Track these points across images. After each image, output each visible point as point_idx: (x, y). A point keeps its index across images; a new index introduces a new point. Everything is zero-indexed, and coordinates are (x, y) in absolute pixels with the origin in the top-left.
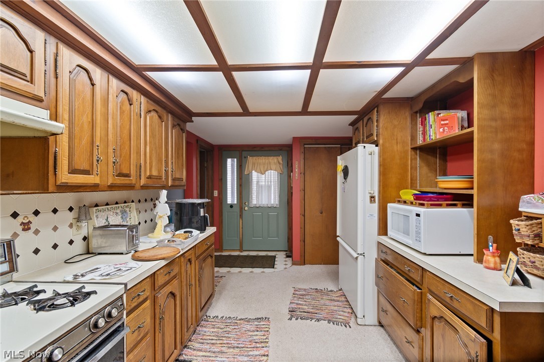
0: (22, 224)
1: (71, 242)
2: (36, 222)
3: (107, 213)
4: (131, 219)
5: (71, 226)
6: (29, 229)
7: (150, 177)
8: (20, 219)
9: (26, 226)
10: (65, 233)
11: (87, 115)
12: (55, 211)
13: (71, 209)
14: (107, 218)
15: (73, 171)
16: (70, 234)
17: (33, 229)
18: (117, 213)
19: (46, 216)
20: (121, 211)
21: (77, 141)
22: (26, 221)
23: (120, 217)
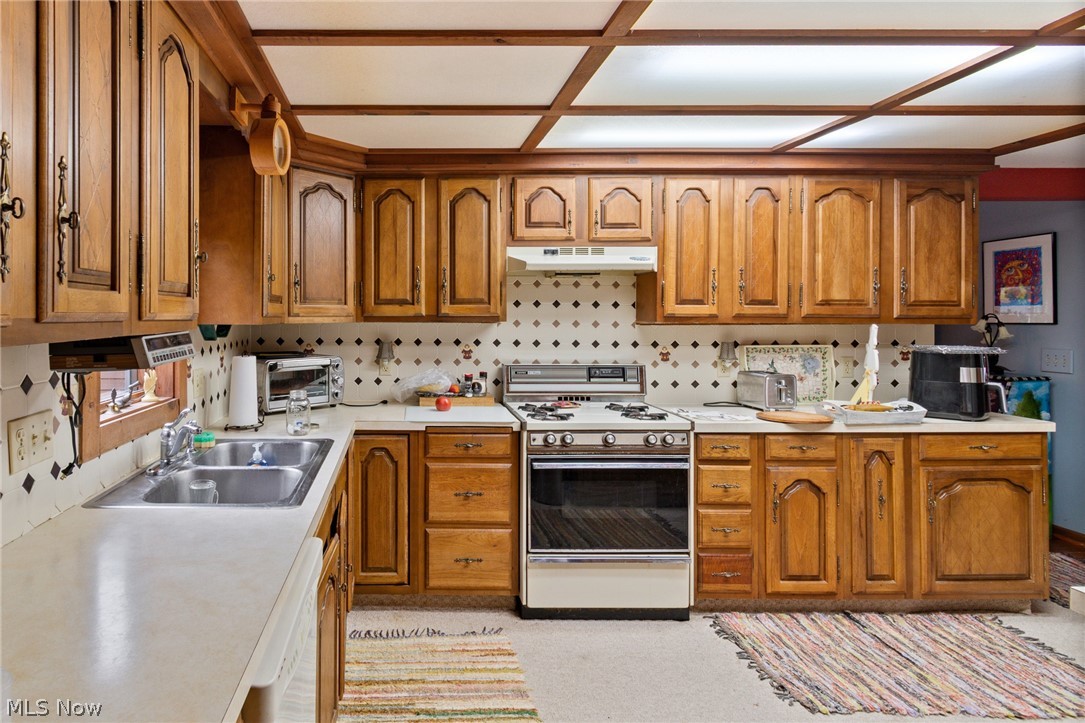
0: (661, 354)
1: (715, 384)
2: (674, 353)
3: (772, 355)
4: (827, 372)
5: (715, 364)
6: (668, 360)
7: (826, 303)
8: (659, 349)
9: (665, 357)
10: (707, 372)
11: (699, 240)
12: (695, 345)
13: (715, 345)
14: (773, 362)
15: (681, 301)
16: (715, 374)
17: (671, 361)
18: (792, 358)
19: (685, 349)
20: (801, 356)
21: (685, 270)
22: (665, 352)
23: (798, 365)
